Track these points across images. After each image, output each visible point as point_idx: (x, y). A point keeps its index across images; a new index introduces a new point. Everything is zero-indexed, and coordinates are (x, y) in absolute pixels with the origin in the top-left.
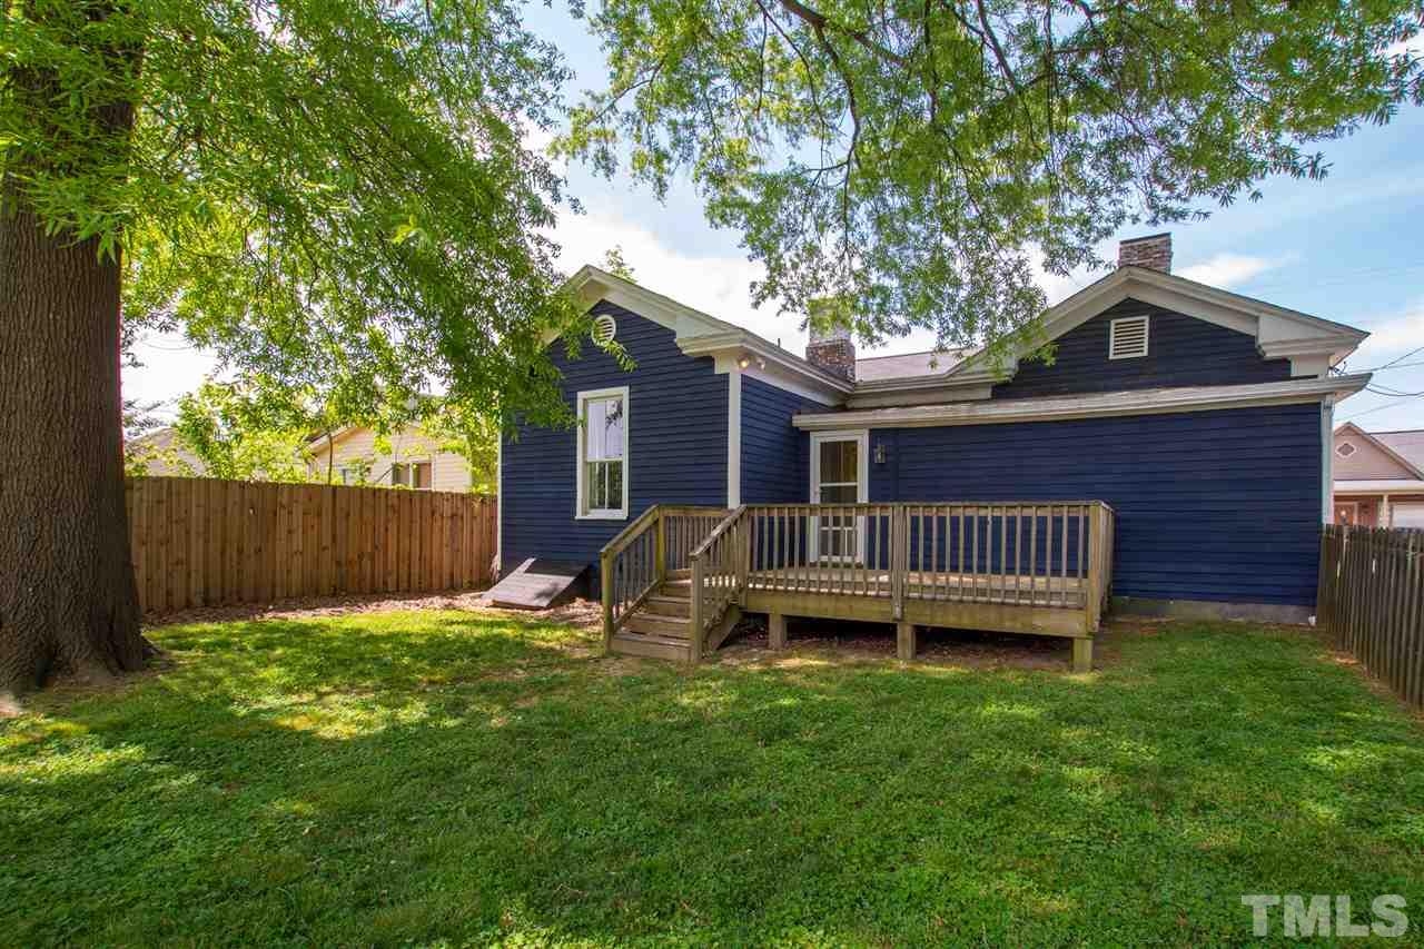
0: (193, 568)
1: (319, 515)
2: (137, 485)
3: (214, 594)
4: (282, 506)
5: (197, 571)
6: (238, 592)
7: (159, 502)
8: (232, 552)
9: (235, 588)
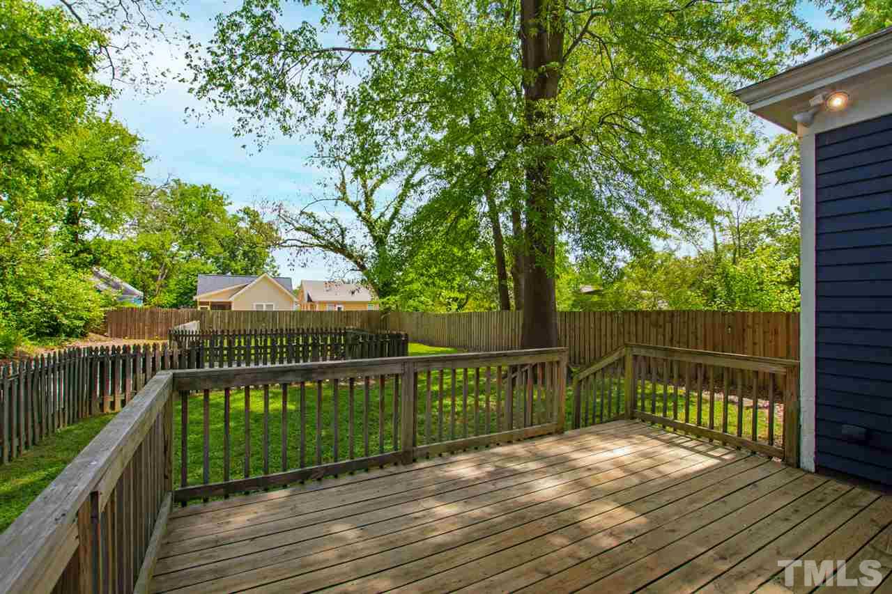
4: (748, 326)
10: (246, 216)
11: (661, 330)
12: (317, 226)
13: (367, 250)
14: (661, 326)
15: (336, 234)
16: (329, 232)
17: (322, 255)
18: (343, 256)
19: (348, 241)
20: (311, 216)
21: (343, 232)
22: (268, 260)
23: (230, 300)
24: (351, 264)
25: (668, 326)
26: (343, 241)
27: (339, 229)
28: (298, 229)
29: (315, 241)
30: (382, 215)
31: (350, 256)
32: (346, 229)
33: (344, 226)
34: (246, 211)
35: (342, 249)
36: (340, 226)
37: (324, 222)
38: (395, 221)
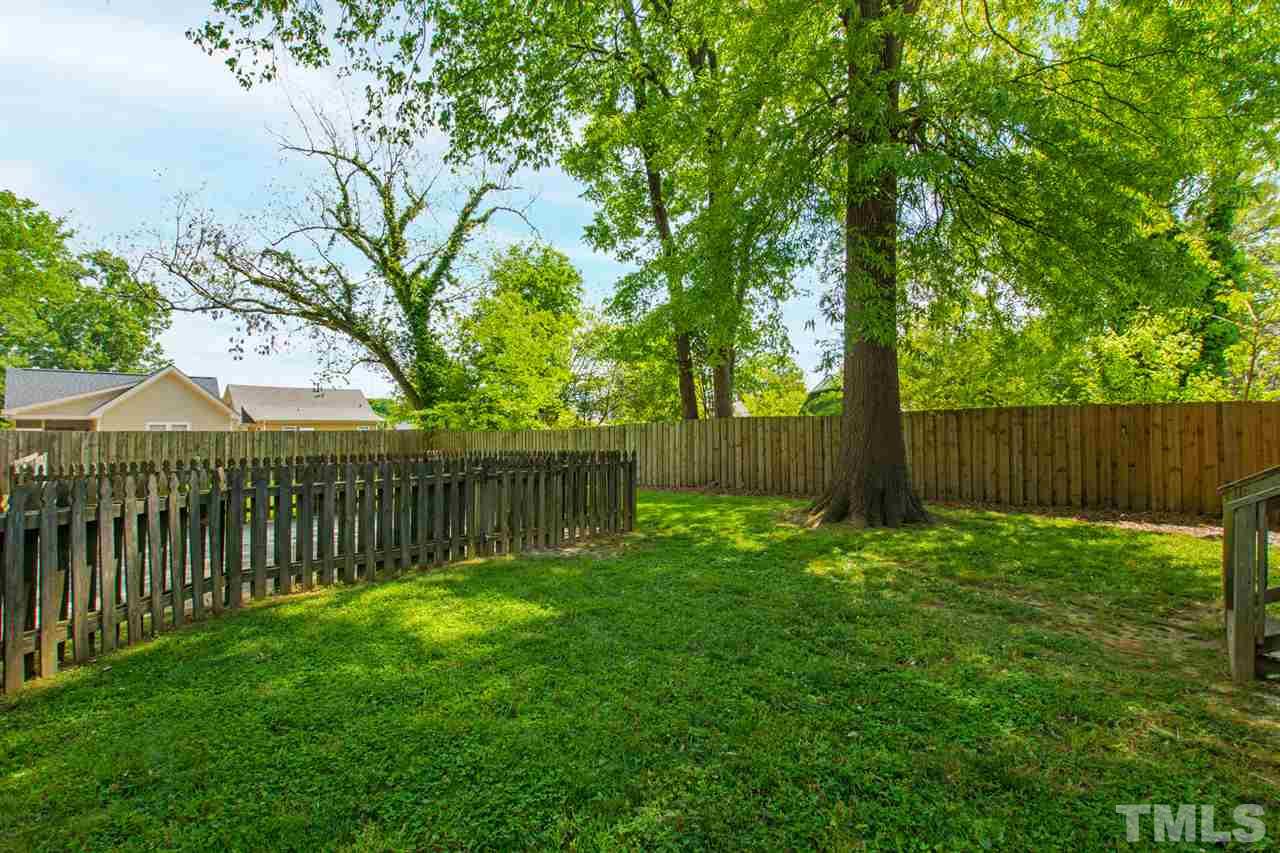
0: (1073, 474)
1: (1200, 432)
2: (1030, 412)
3: (1092, 497)
4: (1155, 425)
5: (1076, 478)
6: (1113, 499)
7: (1045, 423)
8: (1106, 465)
9: (1109, 496)
10: (98, 269)
11: (1005, 438)
12: (297, 278)
13: (391, 327)
14: (1003, 432)
15: (336, 294)
16: (321, 289)
17: (309, 330)
18: (347, 336)
19: (358, 309)
20: (285, 258)
21: (349, 292)
22: (148, 350)
23: (93, 416)
24: (363, 351)
25: (1017, 433)
26: (349, 309)
27: (340, 286)
28: (257, 282)
29: (294, 307)
30: (423, 267)
31: (362, 336)
32: (355, 287)
33: (351, 282)
34: (100, 259)
35: (348, 324)
36: (343, 280)
37: (312, 271)
38: (444, 280)
